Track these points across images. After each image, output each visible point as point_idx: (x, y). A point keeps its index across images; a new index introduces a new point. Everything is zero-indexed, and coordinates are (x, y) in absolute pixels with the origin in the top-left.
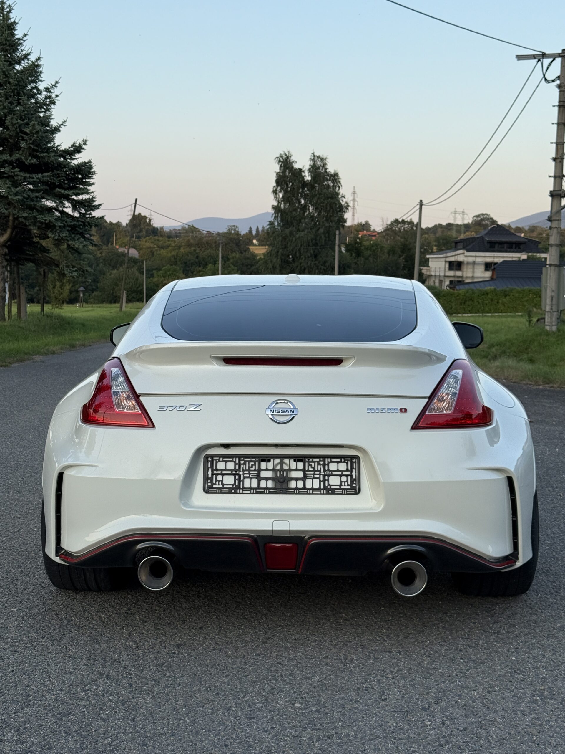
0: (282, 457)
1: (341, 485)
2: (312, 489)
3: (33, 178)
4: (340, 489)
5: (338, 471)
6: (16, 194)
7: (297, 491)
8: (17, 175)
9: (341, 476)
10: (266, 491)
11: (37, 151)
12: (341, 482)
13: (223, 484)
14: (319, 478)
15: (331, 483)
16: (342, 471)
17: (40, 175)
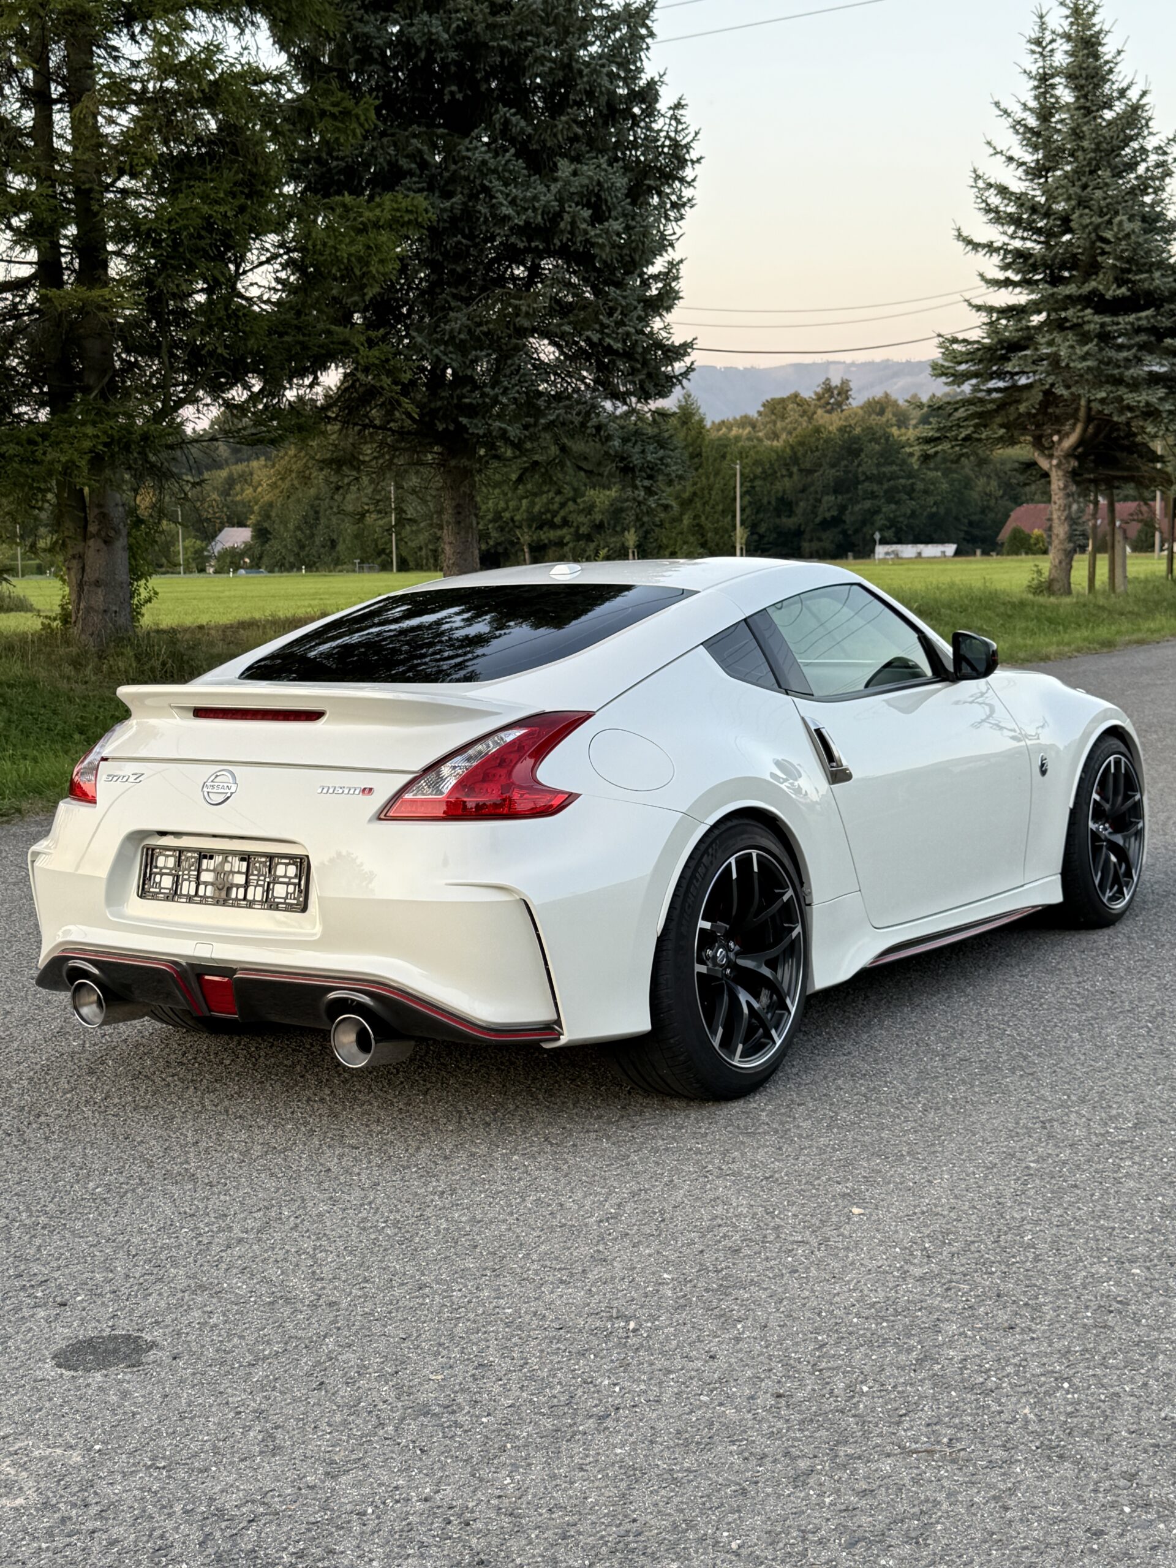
0: (226, 854)
1: (286, 898)
2: (254, 901)
3: (1118, 324)
4: (284, 903)
5: (285, 876)
6: (1084, 358)
7: (236, 903)
8: (1089, 322)
9: (288, 884)
10: (204, 901)
11: (1129, 271)
12: (287, 893)
13: (161, 888)
14: (263, 886)
15: (275, 895)
16: (290, 878)
17: (1132, 318)
